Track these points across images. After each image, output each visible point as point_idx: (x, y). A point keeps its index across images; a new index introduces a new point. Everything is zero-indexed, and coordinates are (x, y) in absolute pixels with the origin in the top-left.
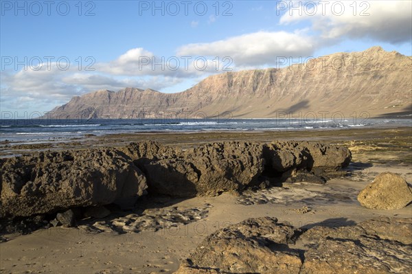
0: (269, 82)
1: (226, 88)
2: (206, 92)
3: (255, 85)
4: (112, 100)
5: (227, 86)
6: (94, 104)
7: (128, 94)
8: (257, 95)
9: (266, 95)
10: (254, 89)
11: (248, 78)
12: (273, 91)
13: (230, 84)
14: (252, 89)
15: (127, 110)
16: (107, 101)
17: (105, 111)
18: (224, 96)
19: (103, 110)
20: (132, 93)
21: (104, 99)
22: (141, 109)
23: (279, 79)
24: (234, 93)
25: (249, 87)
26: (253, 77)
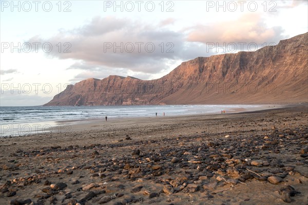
0: (238, 67)
1: (197, 73)
2: (179, 79)
3: (225, 69)
4: (97, 87)
5: (198, 72)
6: (82, 92)
7: (111, 82)
8: (226, 80)
9: (234, 80)
10: (224, 74)
11: (219, 63)
12: (242, 75)
13: (202, 70)
14: (221, 75)
15: (108, 98)
16: (92, 89)
17: (90, 98)
18: (194, 82)
19: (88, 97)
20: (114, 80)
21: (90, 87)
22: (120, 95)
23: (250, 62)
24: (204, 79)
25: (219, 72)
26: (223, 62)
